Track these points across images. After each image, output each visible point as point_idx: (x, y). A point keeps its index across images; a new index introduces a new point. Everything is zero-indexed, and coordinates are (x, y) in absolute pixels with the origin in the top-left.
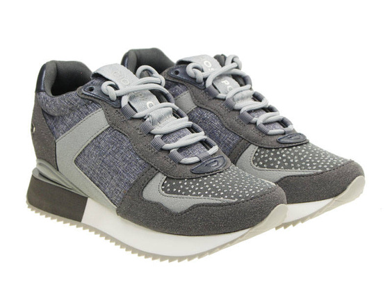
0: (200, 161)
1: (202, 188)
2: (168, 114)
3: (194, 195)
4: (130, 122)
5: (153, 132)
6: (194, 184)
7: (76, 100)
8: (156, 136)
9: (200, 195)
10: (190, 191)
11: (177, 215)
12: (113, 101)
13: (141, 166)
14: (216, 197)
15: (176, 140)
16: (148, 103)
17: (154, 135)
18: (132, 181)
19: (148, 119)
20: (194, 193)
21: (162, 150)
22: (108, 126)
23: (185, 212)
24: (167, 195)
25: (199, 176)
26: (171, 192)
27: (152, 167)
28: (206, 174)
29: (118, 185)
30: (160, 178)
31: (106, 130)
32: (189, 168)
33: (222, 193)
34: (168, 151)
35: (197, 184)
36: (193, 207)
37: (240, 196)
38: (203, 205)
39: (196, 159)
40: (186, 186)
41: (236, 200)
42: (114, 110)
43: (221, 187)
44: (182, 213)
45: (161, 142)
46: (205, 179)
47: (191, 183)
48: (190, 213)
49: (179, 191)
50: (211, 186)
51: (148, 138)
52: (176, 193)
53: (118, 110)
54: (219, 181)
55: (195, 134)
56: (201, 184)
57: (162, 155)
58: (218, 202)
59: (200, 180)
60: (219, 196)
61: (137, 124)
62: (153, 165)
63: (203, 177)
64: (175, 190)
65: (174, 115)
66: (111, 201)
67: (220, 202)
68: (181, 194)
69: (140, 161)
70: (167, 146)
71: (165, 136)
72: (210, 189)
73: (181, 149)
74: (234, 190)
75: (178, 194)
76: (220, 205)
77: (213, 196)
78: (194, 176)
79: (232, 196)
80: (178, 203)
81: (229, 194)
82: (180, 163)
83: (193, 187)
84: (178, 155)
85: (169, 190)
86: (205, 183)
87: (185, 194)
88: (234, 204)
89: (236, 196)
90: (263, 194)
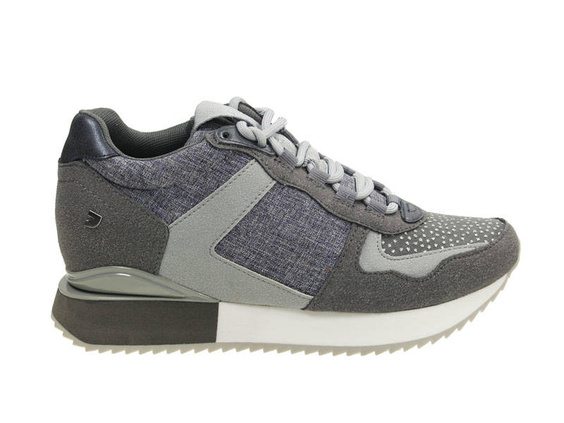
0: (400, 207)
3: (431, 249)
7: (211, 155)
8: (337, 186)
10: (422, 246)
11: (424, 279)
12: (264, 148)
13: (341, 228)
17: (331, 184)
18: (338, 251)
20: (429, 247)
21: (357, 201)
22: (275, 182)
23: (434, 273)
24: (397, 258)
26: (399, 254)
27: (359, 225)
28: (421, 222)
29: (312, 264)
30: (374, 241)
31: (272, 189)
32: (399, 218)
33: (463, 239)
34: (361, 202)
35: (424, 235)
36: (443, 263)
38: (455, 257)
40: (412, 241)
41: (486, 241)
43: (453, 232)
44: (430, 276)
46: (426, 227)
47: (415, 236)
48: (442, 273)
49: (408, 249)
50: (440, 233)
51: (328, 189)
52: (405, 253)
53: (276, 158)
57: (361, 207)
58: (469, 249)
59: (423, 230)
60: (463, 242)
62: (359, 223)
63: (421, 225)
64: (401, 249)
66: (300, 290)
67: (472, 249)
68: (412, 252)
69: (337, 222)
72: (443, 237)
74: (471, 232)
75: (409, 253)
76: (475, 252)
77: (456, 244)
78: (411, 226)
79: (478, 239)
80: (419, 264)
81: (471, 238)
82: (385, 214)
83: (421, 240)
85: (393, 251)
86: (431, 232)
87: (418, 252)
88: (490, 246)
89: (482, 238)
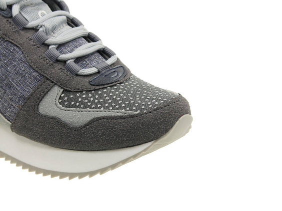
0: (99, 72)
1: (101, 100)
2: (62, 23)
3: (93, 108)
4: (22, 32)
5: (47, 42)
6: (93, 96)
8: (51, 47)
9: (100, 108)
10: (89, 104)
11: (76, 129)
12: (4, 10)
13: (36, 78)
14: (116, 109)
15: (72, 51)
16: (40, 13)
17: (48, 46)
18: (27, 95)
19: (41, 29)
20: (94, 106)
21: (58, 61)
23: (85, 126)
24: (65, 108)
25: (98, 88)
26: (69, 106)
27: (48, 79)
28: (106, 86)
29: (11, 100)
30: (56, 92)
32: (87, 80)
33: (123, 105)
34: (64, 62)
35: (97, 97)
36: (93, 120)
37: (143, 107)
38: (103, 118)
39: (94, 70)
40: (85, 99)
41: (139, 111)
42: (5, 20)
43: (122, 99)
44: (81, 128)
45: (57, 53)
46: (105, 90)
47: (90, 95)
48: (91, 127)
49: (78, 104)
50: (111, 98)
51: (42, 49)
52: (74, 106)
53: (9, 20)
54: (120, 93)
55: (92, 43)
56: (101, 96)
57: (58, 66)
58: (119, 114)
59: (99, 92)
60: (120, 108)
61: (30, 34)
62: (48, 77)
63: (102, 88)
64: (73, 103)
65: (69, 24)
66: (5, 117)
67: (122, 114)
68: (79, 107)
69: (34, 74)
70: (63, 57)
71: (60, 46)
72: (110, 101)
73: (78, 60)
74: (136, 102)
75: (76, 107)
76: (121, 118)
77: (114, 108)
78: (93, 88)
79: (134, 108)
80: (77, 117)
81: (131, 106)
82: (77, 75)
83: (92, 99)
84: (76, 67)
85: (66, 103)
86: (105, 95)
87: (83, 108)
88: (137, 116)
89: (138, 108)
90: (167, 105)
